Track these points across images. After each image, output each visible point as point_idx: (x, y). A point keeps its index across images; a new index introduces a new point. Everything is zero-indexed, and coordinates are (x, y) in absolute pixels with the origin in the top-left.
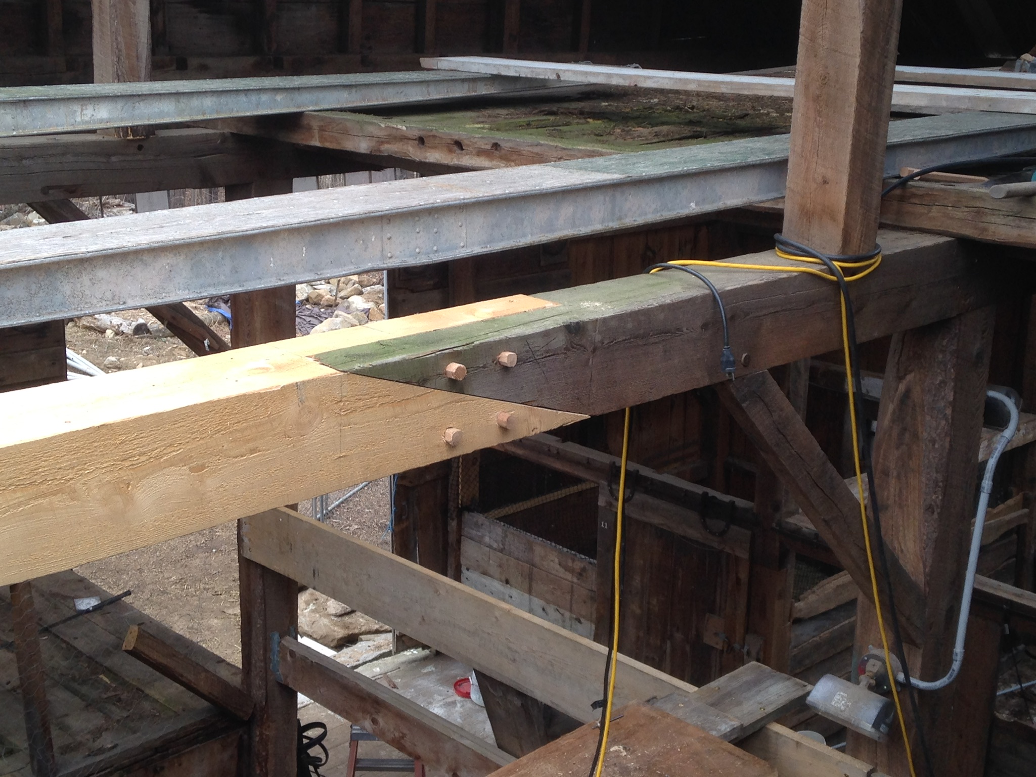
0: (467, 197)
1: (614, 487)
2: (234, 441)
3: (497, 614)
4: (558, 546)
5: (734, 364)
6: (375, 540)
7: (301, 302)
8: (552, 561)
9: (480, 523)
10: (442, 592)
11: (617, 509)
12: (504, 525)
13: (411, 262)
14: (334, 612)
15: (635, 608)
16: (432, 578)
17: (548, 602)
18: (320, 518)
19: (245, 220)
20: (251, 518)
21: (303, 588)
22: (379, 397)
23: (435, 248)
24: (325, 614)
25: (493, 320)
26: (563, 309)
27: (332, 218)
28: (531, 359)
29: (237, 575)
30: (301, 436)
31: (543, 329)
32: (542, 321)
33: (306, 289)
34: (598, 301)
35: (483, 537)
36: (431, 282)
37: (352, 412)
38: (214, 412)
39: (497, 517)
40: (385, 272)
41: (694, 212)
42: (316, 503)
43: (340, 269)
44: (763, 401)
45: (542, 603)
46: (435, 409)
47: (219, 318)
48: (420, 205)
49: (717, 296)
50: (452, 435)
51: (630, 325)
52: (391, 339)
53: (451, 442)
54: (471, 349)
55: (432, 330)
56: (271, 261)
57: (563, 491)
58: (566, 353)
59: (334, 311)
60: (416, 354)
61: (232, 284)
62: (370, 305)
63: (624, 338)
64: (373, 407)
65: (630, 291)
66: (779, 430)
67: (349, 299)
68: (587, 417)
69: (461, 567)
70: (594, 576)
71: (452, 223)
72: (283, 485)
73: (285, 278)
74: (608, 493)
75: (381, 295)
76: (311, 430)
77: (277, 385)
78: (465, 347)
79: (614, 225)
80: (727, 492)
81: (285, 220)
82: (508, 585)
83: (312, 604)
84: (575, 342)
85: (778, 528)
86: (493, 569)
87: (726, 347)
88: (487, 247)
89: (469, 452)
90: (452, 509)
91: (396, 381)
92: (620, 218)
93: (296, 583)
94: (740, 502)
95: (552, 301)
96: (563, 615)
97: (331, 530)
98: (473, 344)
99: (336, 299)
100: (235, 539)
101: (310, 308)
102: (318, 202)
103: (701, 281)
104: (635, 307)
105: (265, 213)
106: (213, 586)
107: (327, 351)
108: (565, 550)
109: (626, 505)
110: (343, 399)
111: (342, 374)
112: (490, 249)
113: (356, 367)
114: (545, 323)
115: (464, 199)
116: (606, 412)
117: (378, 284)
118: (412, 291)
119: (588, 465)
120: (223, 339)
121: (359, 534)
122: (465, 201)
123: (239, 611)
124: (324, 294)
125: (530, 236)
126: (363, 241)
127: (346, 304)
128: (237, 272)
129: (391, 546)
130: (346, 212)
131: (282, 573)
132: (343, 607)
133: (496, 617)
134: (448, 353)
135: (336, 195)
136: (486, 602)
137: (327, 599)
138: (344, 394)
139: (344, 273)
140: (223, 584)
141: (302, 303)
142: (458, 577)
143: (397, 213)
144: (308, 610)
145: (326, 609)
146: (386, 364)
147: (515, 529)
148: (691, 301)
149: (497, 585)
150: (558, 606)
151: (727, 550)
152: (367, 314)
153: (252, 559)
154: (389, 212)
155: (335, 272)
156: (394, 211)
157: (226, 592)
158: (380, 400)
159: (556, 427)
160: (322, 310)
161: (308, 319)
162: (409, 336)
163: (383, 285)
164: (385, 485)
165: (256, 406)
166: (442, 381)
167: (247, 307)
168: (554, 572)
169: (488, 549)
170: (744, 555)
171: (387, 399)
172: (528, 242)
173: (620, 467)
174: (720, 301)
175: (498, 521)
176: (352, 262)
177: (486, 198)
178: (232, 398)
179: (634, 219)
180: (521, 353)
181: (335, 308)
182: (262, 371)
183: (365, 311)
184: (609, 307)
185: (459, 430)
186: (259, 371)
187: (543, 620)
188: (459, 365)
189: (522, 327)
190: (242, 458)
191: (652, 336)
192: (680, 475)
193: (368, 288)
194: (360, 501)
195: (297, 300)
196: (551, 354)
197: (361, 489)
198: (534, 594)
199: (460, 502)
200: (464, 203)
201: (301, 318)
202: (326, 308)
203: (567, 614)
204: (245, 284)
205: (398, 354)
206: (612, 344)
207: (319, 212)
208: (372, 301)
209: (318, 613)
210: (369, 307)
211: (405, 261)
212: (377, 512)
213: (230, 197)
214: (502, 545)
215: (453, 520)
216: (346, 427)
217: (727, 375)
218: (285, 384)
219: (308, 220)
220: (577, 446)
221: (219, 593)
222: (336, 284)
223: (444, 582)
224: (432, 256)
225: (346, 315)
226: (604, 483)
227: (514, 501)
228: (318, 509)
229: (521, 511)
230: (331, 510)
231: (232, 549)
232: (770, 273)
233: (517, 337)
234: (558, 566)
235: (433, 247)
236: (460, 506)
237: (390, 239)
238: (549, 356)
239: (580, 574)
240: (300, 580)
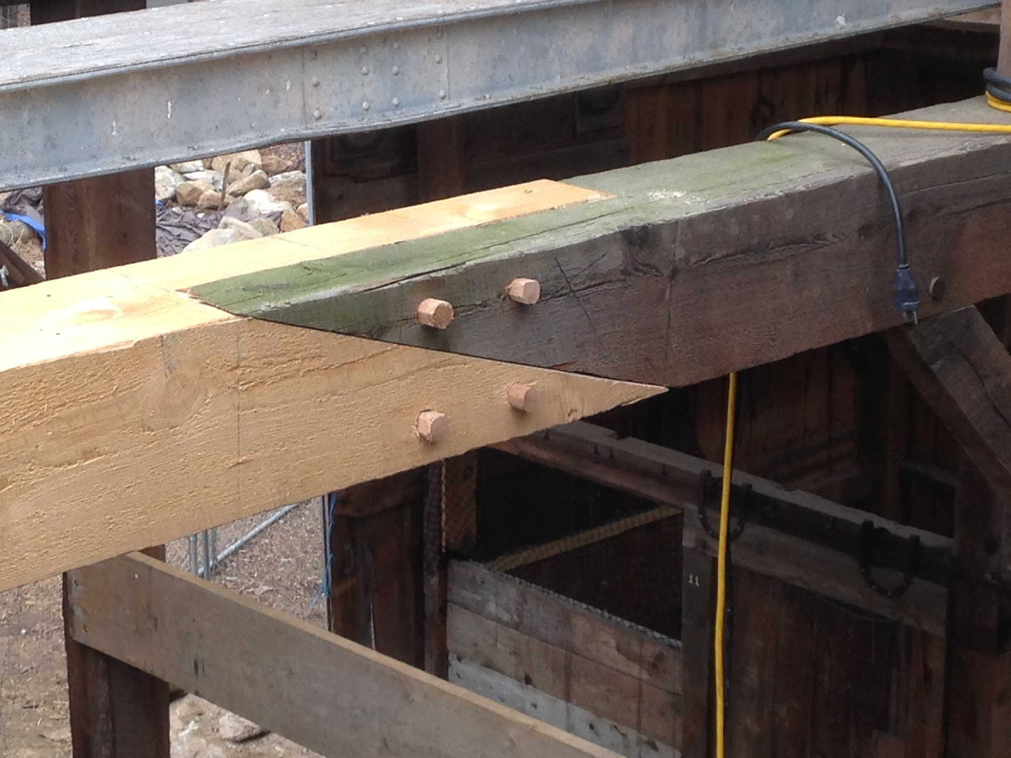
0: (450, 11)
1: (709, 513)
2: (56, 437)
3: (512, 733)
4: (614, 618)
5: (917, 295)
6: (298, 611)
7: (165, 202)
8: (603, 643)
9: (479, 580)
10: (417, 697)
11: (717, 553)
12: (520, 583)
13: (354, 125)
14: (230, 734)
15: (749, 722)
16: (398, 672)
17: (599, 714)
18: (203, 574)
19: (66, 56)
20: (86, 571)
21: (178, 695)
22: (303, 359)
23: (395, 101)
24: (215, 739)
25: (497, 224)
26: (618, 203)
27: (217, 51)
28: (565, 291)
29: (63, 674)
30: (171, 428)
31: (584, 239)
32: (584, 224)
33: (172, 179)
34: (679, 189)
35: (485, 602)
36: (388, 165)
37: (255, 386)
38: (21, 387)
39: (508, 568)
40: (308, 144)
41: (843, 31)
42: (196, 549)
43: (232, 140)
44: (967, 359)
45: (588, 715)
46: (400, 378)
47: (24, 231)
48: (369, 26)
49: (885, 176)
50: (430, 424)
51: (734, 230)
52: (322, 260)
53: (429, 435)
54: (460, 274)
55: (393, 242)
56: (112, 127)
57: (622, 522)
58: (625, 280)
59: (221, 217)
60: (365, 283)
61: (47, 168)
62: (283, 206)
63: (725, 253)
64: (292, 376)
65: (735, 171)
66: (995, 409)
67: (247, 197)
68: (663, 389)
69: (447, 655)
70: (678, 668)
71: (425, 57)
72: (140, 514)
73: (137, 156)
74: (700, 525)
75: (301, 189)
76: (189, 416)
77: (130, 339)
78: (451, 272)
79: (704, 57)
80: (905, 521)
81: (135, 54)
82: (530, 686)
83: (193, 722)
84: (640, 261)
85: (995, 582)
86: (503, 657)
87: (901, 266)
88: (484, 98)
89: (459, 453)
90: (431, 555)
91: (333, 331)
92: (715, 46)
93: (165, 684)
94: (929, 539)
95: (600, 190)
96: (624, 735)
97: (225, 594)
98: (464, 266)
99: (223, 197)
100: (59, 611)
101: (179, 212)
102: (192, 24)
103: (857, 152)
104: (744, 199)
105: (101, 43)
106: (23, 692)
107: (213, 280)
108: (627, 623)
109: (733, 547)
110: (242, 364)
111: (239, 319)
112: (491, 101)
113: (263, 308)
114: (587, 228)
115: (444, 15)
116: (695, 381)
117: (295, 169)
118: (356, 180)
119: (664, 477)
120: (32, 266)
121: (270, 600)
122: (446, 18)
123: (70, 735)
124: (203, 188)
125: (558, 77)
126: (271, 90)
127: (241, 205)
128: (54, 146)
129: (326, 621)
130: (241, 40)
131: (141, 667)
132: (245, 727)
133: (511, 740)
134: (422, 282)
135: (224, 11)
136: (492, 713)
137: (219, 714)
138: (244, 355)
139: (239, 145)
140: (41, 688)
141: (165, 204)
142: (442, 672)
143: (328, 40)
144: (187, 731)
145: (218, 731)
146: (315, 301)
147: (540, 588)
148: (841, 187)
149: (510, 686)
150: (614, 719)
151: (910, 621)
152: (278, 221)
153: (89, 645)
154: (316, 38)
155: (223, 145)
156: (323, 37)
157: (45, 702)
158: (305, 363)
159: (609, 408)
160: (200, 216)
161: (177, 232)
162: (354, 253)
163: (304, 172)
164: (314, 515)
165: (93, 376)
166: (412, 331)
167: (72, 209)
168: (608, 663)
169: (493, 624)
170: (938, 630)
171: (316, 363)
172: (556, 89)
173: (720, 480)
174: (890, 186)
175: (510, 576)
176: (252, 128)
177: (482, 13)
178: (50, 364)
179: (738, 46)
180: (548, 280)
181: (222, 212)
182: (101, 316)
183: (273, 218)
184: (699, 199)
185: (442, 415)
186: (96, 316)
187: (592, 744)
188: (441, 302)
189: (548, 235)
190: (70, 467)
191: (772, 248)
192: (825, 493)
193: (279, 177)
194: (272, 545)
195: (158, 198)
196: (598, 281)
197: (273, 523)
198: (575, 701)
199: (444, 543)
200: (444, 22)
201: (164, 230)
202: (206, 211)
203: (633, 735)
204: (68, 167)
205: (336, 284)
206: (703, 263)
207: (195, 40)
208: (286, 200)
209: (205, 736)
210: (281, 210)
211: (344, 124)
212: (300, 563)
213: (37, 19)
214: (518, 616)
215: (432, 574)
216: (248, 412)
217: (905, 315)
218: (141, 337)
219: (176, 54)
220: (644, 444)
221: (34, 704)
222: (224, 170)
223: (419, 681)
224: (390, 114)
225: (241, 223)
226: (691, 507)
227: (539, 540)
228: (199, 559)
229: (549, 558)
230: (222, 560)
231: (54, 628)
232: (977, 136)
233: (539, 253)
234: (616, 652)
235: (392, 99)
236: (444, 550)
237: (316, 85)
238: (595, 285)
239: (654, 666)
240: (174, 680)
